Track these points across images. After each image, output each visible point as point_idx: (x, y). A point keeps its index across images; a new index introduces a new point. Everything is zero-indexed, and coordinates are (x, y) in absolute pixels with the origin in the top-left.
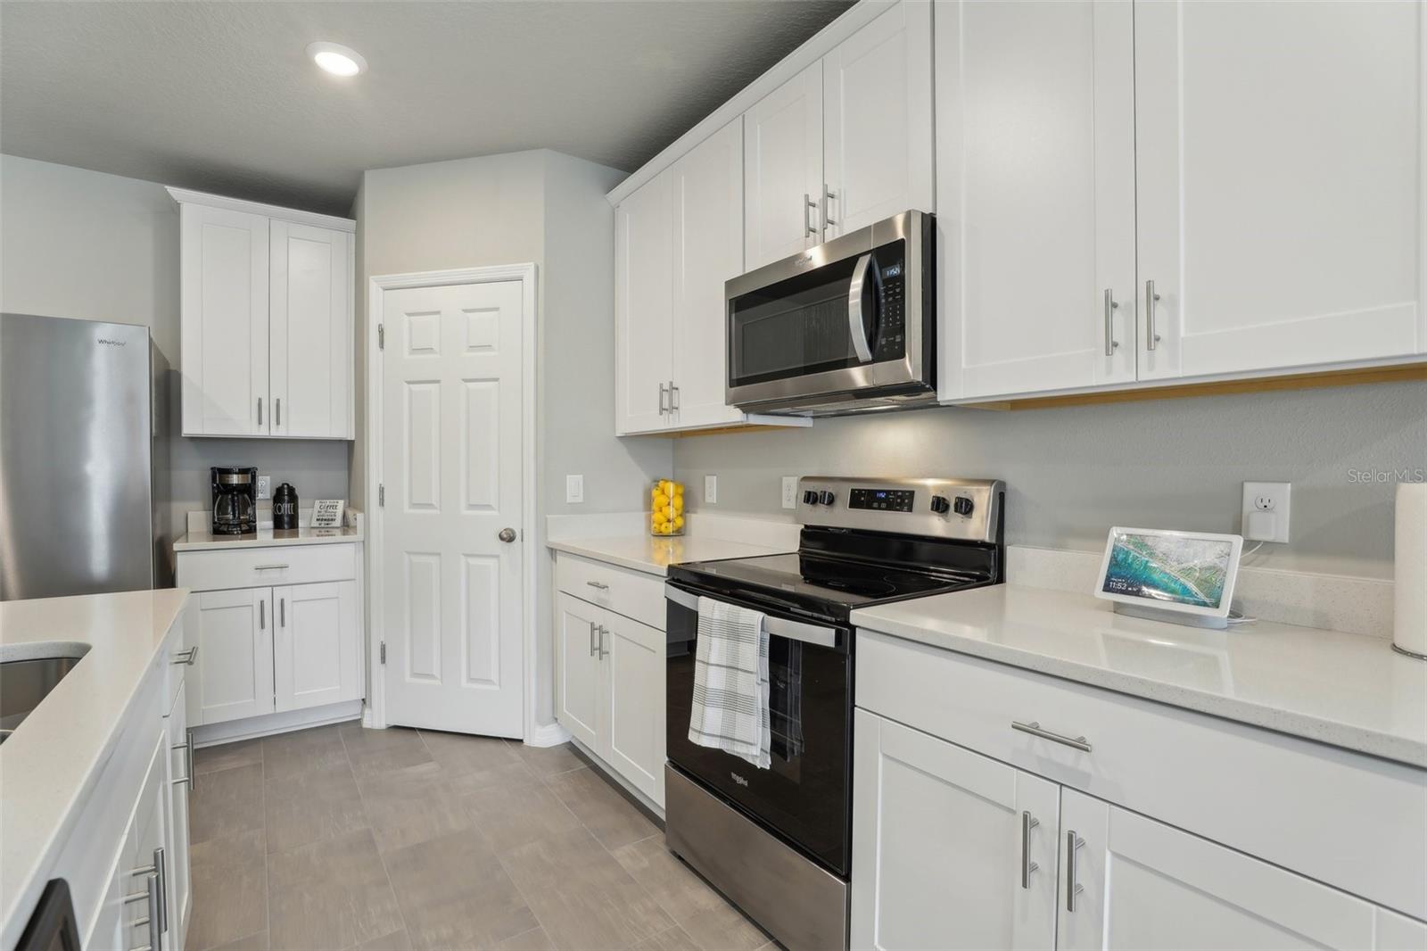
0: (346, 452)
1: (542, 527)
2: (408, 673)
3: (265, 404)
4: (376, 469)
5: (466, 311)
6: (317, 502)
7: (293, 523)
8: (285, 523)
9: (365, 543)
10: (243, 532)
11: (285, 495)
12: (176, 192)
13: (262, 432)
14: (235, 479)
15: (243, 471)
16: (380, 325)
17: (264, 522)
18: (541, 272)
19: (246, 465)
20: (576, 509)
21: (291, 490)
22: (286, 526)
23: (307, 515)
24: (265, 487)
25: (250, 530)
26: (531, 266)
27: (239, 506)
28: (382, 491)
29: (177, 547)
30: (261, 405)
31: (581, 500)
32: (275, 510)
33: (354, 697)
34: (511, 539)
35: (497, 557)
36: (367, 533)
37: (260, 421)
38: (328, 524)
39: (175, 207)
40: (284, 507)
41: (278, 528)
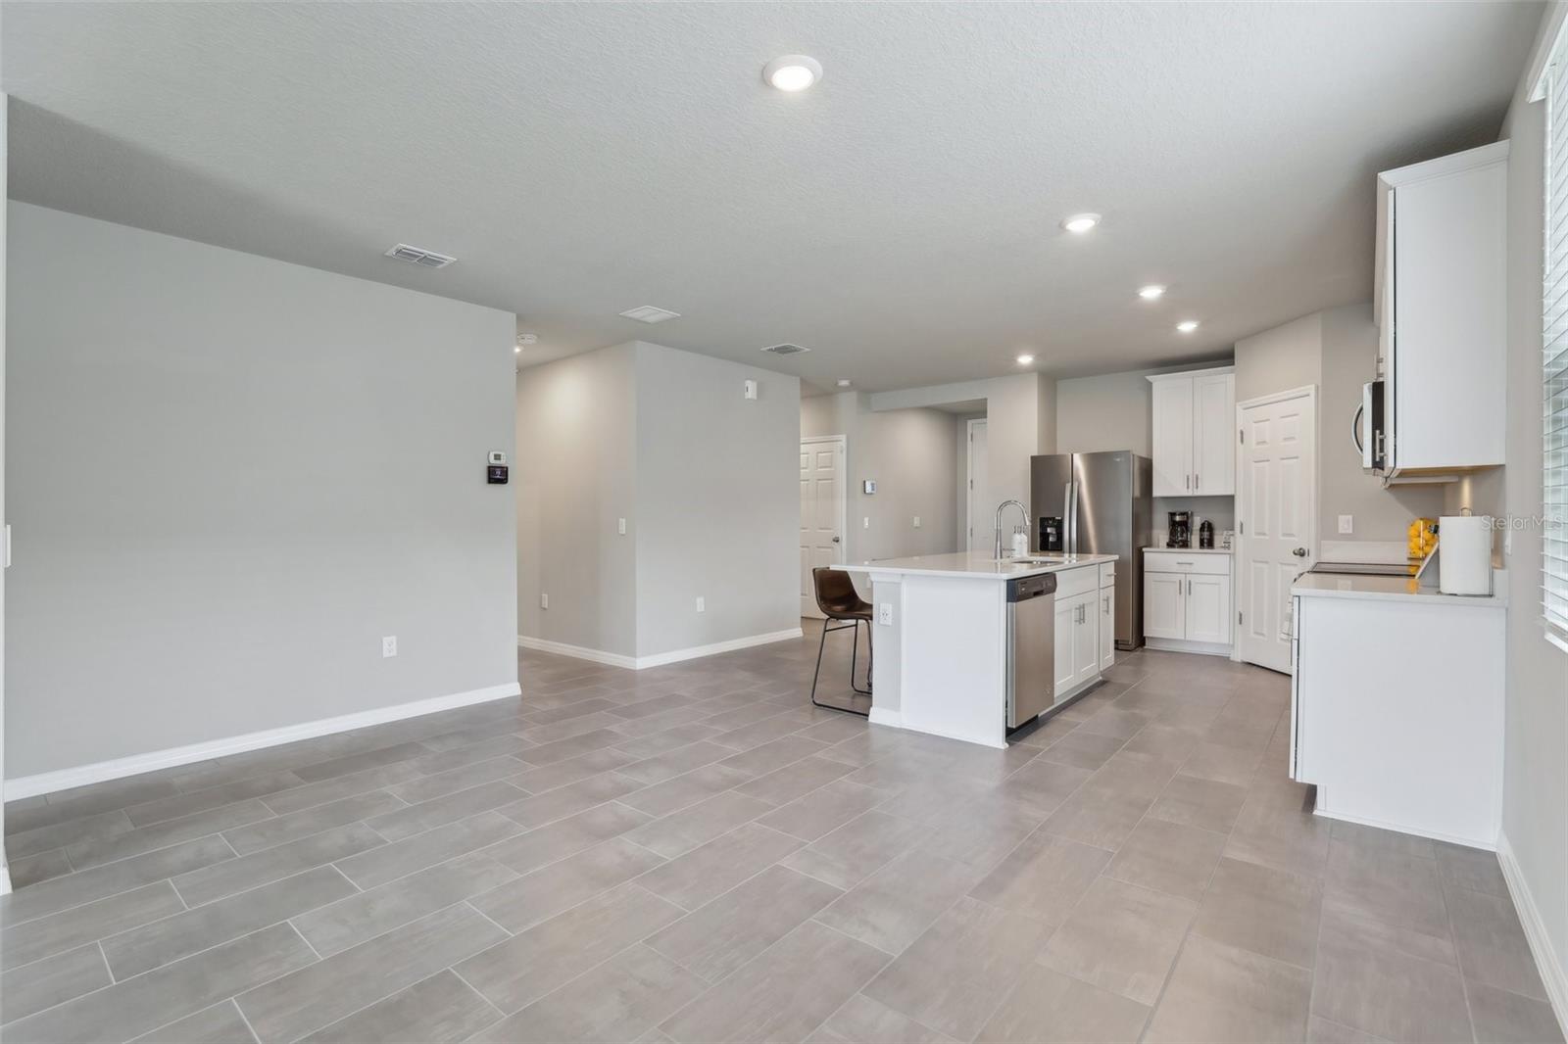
0: (1229, 501)
1: (1319, 549)
2: (1252, 631)
3: (1190, 477)
4: (1240, 514)
5: (1282, 417)
6: (1225, 532)
7: (1211, 544)
8: (1207, 543)
9: (1233, 555)
11: (1208, 528)
12: (1149, 377)
13: (1189, 493)
14: (1178, 518)
15: (1182, 514)
16: (1241, 430)
17: (1195, 539)
18: (1320, 389)
19: (1183, 510)
20: (1346, 537)
21: (1211, 525)
22: (1205, 544)
23: (1218, 540)
24: (1197, 522)
25: (1185, 544)
26: (1313, 386)
27: (1183, 532)
28: (1242, 525)
29: (1144, 550)
30: (1188, 479)
31: (1351, 532)
32: (1201, 535)
33: (1226, 642)
34: (1302, 555)
35: (1296, 565)
36: (1235, 549)
37: (1188, 487)
38: (1227, 545)
39: (1150, 385)
40: (1206, 534)
41: (1202, 545)
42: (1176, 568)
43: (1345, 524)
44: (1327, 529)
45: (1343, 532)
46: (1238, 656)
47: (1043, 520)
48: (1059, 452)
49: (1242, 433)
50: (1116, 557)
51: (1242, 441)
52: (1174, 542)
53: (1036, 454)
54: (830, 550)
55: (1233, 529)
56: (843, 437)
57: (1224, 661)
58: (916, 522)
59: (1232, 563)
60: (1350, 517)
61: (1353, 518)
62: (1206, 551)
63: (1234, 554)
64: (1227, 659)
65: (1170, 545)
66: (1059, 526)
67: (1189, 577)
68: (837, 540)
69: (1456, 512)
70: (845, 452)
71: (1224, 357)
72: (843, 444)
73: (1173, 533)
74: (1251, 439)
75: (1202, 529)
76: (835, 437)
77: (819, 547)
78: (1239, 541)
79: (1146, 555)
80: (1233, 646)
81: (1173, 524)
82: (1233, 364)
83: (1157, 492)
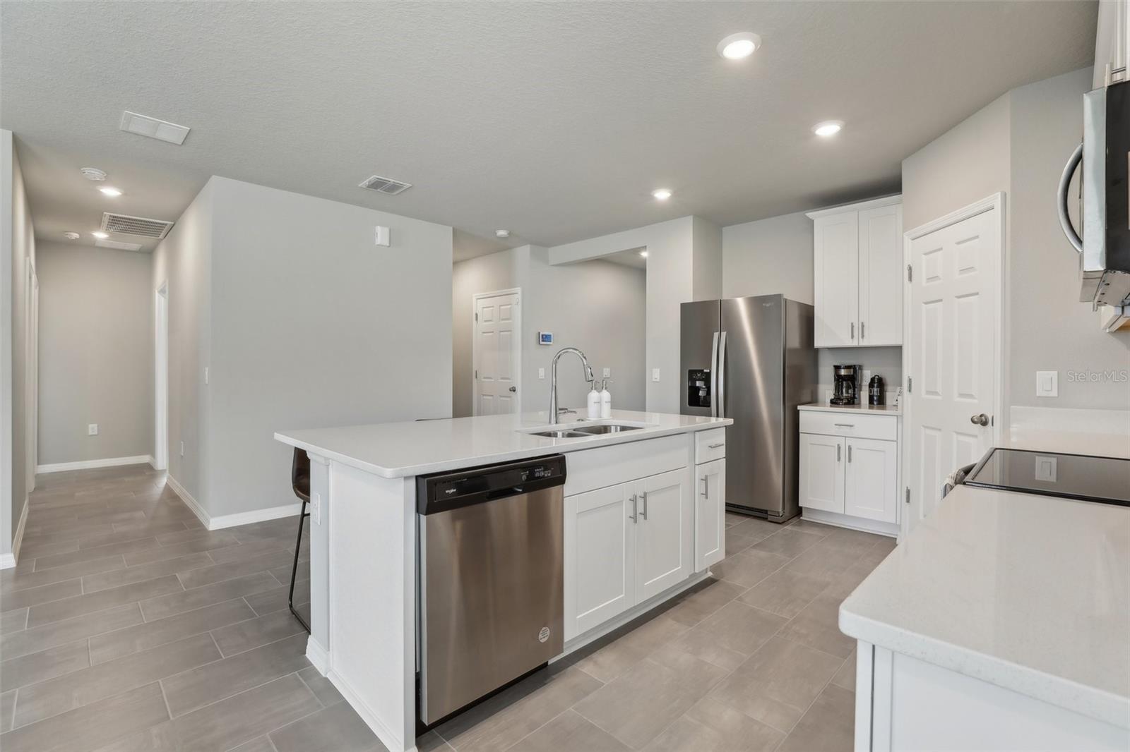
0: (896, 352)
2: (922, 512)
3: (855, 326)
4: (907, 371)
5: (958, 243)
6: (895, 390)
7: (881, 403)
8: (878, 400)
9: (900, 417)
10: (845, 404)
11: (879, 383)
12: (810, 215)
13: (854, 343)
14: (843, 372)
15: (848, 367)
16: (909, 265)
17: (864, 396)
18: (1008, 197)
19: (849, 362)
20: (1047, 402)
21: (880, 380)
22: (875, 403)
23: (890, 397)
24: (867, 375)
25: (852, 402)
27: (848, 388)
28: (910, 380)
29: (799, 407)
30: (853, 327)
31: (1054, 393)
32: (870, 391)
33: (892, 521)
34: (984, 424)
35: (976, 436)
36: (902, 410)
37: (853, 337)
38: (896, 405)
39: (811, 223)
40: (876, 392)
41: (871, 403)
42: (834, 430)
43: (1046, 382)
44: (1018, 391)
45: (1045, 394)
47: (691, 372)
48: (725, 297)
49: (910, 269)
50: (730, 421)
51: (910, 279)
52: (839, 399)
53: (690, 300)
54: (508, 399)
55: (901, 386)
56: (518, 290)
59: (900, 426)
60: (1054, 374)
61: (1058, 373)
62: (875, 411)
63: (902, 416)
65: (834, 402)
66: (707, 378)
67: (849, 442)
68: (514, 390)
70: (520, 303)
72: (519, 296)
73: (838, 388)
74: (921, 275)
75: (871, 385)
76: (513, 290)
77: (501, 396)
78: (906, 401)
79: (801, 414)
80: (900, 526)
81: (839, 379)
82: (899, 192)
83: (818, 343)
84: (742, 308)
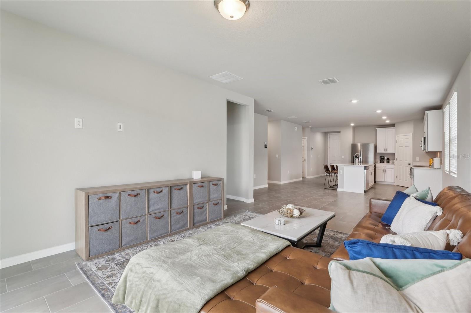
0: (393, 154)
1: (413, 163)
2: (399, 179)
3: (385, 149)
4: (396, 157)
5: (406, 139)
7: (389, 162)
9: (395, 164)
11: (388, 159)
12: (376, 128)
13: (385, 152)
14: (382, 157)
17: (385, 161)
19: (383, 156)
20: (418, 161)
21: (389, 159)
23: (391, 162)
24: (386, 158)
25: (384, 162)
26: (412, 134)
27: (383, 160)
28: (397, 159)
31: (418, 160)
33: (393, 182)
34: (409, 165)
38: (393, 163)
39: (376, 130)
40: (388, 160)
41: (387, 163)
42: (382, 167)
43: (418, 159)
44: (414, 160)
46: (396, 184)
47: (354, 157)
48: (355, 143)
49: (397, 141)
54: (303, 162)
55: (395, 160)
56: (307, 138)
57: (393, 185)
58: (319, 156)
59: (394, 166)
60: (419, 158)
64: (394, 185)
65: (381, 163)
67: (385, 169)
68: (305, 160)
69: (437, 157)
70: (307, 141)
71: (393, 125)
73: (381, 160)
74: (399, 142)
75: (387, 159)
76: (305, 138)
78: (396, 162)
79: (376, 164)
80: (395, 182)
82: (395, 127)
83: (378, 152)
84: (359, 145)
